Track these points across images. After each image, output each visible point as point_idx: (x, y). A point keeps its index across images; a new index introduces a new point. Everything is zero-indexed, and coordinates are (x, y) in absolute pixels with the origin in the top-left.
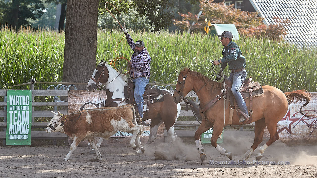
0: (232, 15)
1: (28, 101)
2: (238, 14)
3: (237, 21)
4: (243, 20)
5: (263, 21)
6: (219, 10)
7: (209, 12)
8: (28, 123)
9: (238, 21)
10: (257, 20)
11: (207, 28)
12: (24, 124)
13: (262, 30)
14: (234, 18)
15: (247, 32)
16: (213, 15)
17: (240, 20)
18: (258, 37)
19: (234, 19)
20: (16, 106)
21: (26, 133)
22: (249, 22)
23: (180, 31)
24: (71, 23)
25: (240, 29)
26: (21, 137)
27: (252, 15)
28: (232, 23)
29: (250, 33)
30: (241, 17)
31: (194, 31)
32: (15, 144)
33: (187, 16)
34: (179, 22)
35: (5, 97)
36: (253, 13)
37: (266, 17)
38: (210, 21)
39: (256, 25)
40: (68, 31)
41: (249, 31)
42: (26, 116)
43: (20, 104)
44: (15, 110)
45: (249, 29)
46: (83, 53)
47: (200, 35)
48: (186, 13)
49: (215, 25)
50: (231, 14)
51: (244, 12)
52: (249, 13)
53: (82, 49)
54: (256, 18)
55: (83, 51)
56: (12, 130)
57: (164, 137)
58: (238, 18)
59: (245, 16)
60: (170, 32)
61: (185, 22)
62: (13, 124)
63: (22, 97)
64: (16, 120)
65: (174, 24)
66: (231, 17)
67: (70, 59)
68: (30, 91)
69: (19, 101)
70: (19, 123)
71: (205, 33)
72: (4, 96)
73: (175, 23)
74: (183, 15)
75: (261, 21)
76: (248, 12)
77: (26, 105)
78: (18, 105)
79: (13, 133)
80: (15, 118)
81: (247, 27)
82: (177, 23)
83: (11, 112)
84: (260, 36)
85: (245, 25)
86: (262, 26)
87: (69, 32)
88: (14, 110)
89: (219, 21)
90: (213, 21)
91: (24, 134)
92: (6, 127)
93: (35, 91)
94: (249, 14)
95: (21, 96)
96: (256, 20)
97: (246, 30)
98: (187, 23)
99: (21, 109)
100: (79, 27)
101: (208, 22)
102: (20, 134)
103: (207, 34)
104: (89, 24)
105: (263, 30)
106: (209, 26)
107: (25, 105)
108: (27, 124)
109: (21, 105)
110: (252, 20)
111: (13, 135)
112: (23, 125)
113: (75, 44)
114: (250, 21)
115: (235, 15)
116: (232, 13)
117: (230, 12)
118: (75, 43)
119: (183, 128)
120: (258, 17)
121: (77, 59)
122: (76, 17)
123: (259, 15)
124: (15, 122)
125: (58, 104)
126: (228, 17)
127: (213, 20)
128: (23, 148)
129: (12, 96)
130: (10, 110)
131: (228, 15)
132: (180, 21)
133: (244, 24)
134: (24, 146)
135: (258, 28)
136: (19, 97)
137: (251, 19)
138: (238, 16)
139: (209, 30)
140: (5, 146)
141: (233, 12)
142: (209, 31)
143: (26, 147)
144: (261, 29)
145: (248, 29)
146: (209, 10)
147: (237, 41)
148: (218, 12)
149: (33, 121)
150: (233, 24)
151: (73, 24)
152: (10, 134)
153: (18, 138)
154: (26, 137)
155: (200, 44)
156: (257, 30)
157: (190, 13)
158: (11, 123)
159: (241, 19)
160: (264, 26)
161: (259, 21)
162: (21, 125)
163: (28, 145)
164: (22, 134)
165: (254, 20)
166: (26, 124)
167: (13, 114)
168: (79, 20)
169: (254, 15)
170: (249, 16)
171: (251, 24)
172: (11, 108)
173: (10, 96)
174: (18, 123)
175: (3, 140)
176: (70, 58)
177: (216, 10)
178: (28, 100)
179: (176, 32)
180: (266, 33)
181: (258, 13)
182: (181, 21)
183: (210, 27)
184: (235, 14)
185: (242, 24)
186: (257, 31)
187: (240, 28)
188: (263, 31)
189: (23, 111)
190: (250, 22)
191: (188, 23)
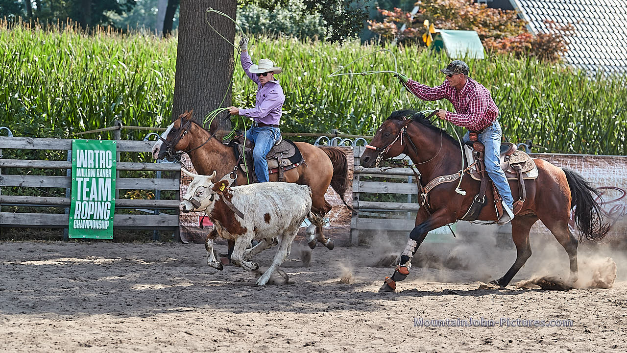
0: (471, 15)
1: (109, 160)
2: (483, 13)
3: (481, 26)
4: (491, 25)
5: (527, 26)
6: (450, 6)
7: (431, 7)
8: (109, 199)
9: (482, 24)
10: (516, 24)
11: (427, 36)
12: (101, 202)
13: (524, 42)
14: (475, 20)
15: (498, 45)
16: (438, 15)
17: (485, 24)
18: (518, 56)
19: (475, 22)
20: (88, 168)
21: (105, 218)
22: (501, 29)
23: (380, 40)
24: (189, 22)
25: (486, 40)
26: (95, 225)
27: (507, 15)
28: (471, 29)
29: (504, 46)
30: (488, 19)
31: (405, 41)
32: (84, 237)
33: (393, 14)
34: (378, 24)
35: (69, 152)
36: (509, 11)
37: (531, 20)
38: (434, 25)
39: (514, 33)
40: (183, 37)
41: (501, 44)
42: (106, 189)
43: (95, 166)
44: (86, 176)
45: (503, 41)
46: (209, 76)
47: (415, 48)
48: (392, 9)
49: (442, 32)
50: (471, 13)
51: (492, 9)
52: (501, 12)
53: (207, 70)
54: (515, 20)
55: (210, 73)
56: (81, 212)
57: (351, 229)
58: (482, 20)
59: (495, 18)
60: (362, 43)
61: (388, 24)
62: (82, 201)
63: (99, 154)
64: (88, 194)
65: (370, 28)
66: (470, 17)
67: (186, 88)
68: (114, 142)
69: (94, 160)
70: (94, 198)
71: (425, 46)
72: (66, 151)
73: (371, 26)
74: (386, 12)
75: (523, 26)
76: (500, 9)
77: (106, 168)
78: (93, 167)
79: (82, 218)
80: (86, 190)
81: (497, 37)
82: (374, 27)
83: (79, 180)
84: (521, 54)
85: (495, 32)
86: (524, 35)
87: (184, 39)
88: (84, 176)
89: (448, 24)
90: (438, 24)
91: (102, 218)
92: (69, 205)
93: (122, 142)
94: (502, 14)
95: (98, 151)
96: (513, 24)
97: (497, 42)
98: (391, 27)
99: (98, 174)
100: (203, 29)
101: (429, 26)
102: (94, 218)
103: (427, 46)
104: (221, 26)
105: (527, 42)
106: (432, 32)
107: (104, 167)
108: (107, 201)
109: (97, 167)
110: (508, 25)
111: (82, 221)
112: (99, 203)
113: (195, 60)
114: (503, 25)
115: (477, 16)
116: (472, 11)
117: (470, 9)
118: (195, 58)
119: (384, 215)
120: (518, 20)
121: (198, 87)
122: (197, 13)
123: (519, 14)
124: (85, 198)
125: (164, 168)
126: (465, 17)
127: (437, 22)
128: (100, 244)
129: (82, 151)
130: (78, 176)
131: (466, 14)
132: (381, 23)
133: (492, 31)
134: (101, 240)
135: (517, 40)
136: (95, 154)
137: (506, 22)
138: (483, 17)
139: (432, 40)
140: (68, 240)
141: (474, 9)
142: (432, 42)
143: (104, 243)
144: (523, 40)
145: (499, 40)
146: (432, 4)
147: (480, 61)
148: (448, 9)
149: (118, 196)
150: (473, 30)
151: (193, 25)
152: (77, 219)
153: (90, 227)
154: (105, 225)
155: (414, 64)
156: (517, 42)
157: (397, 9)
158: (79, 199)
159: (488, 22)
160: (528, 36)
161: (519, 27)
162: (96, 203)
163: (108, 240)
164: (98, 218)
165: (511, 25)
166: (105, 202)
167: (82, 182)
168: (203, 17)
169: (510, 16)
170: (503, 18)
171: (506, 32)
172: (79, 173)
173: (78, 151)
174: (91, 199)
175: (63, 229)
176: (186, 85)
177: (444, 4)
178: (110, 158)
179: (373, 43)
180: (531, 47)
181: (517, 11)
182: (383, 22)
183: (434, 35)
184: (477, 12)
185: (489, 31)
186: (515, 44)
187: (487, 38)
188: (526, 44)
189: (101, 177)
190: (503, 27)
191: (393, 26)
